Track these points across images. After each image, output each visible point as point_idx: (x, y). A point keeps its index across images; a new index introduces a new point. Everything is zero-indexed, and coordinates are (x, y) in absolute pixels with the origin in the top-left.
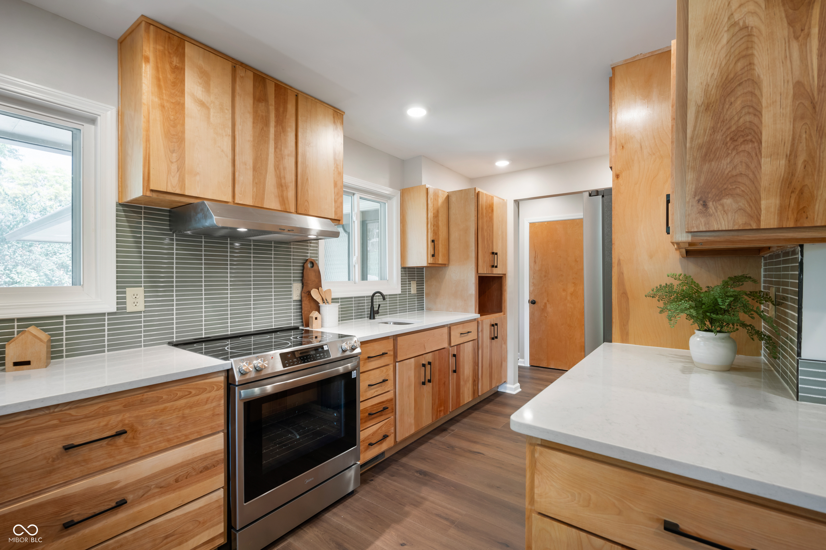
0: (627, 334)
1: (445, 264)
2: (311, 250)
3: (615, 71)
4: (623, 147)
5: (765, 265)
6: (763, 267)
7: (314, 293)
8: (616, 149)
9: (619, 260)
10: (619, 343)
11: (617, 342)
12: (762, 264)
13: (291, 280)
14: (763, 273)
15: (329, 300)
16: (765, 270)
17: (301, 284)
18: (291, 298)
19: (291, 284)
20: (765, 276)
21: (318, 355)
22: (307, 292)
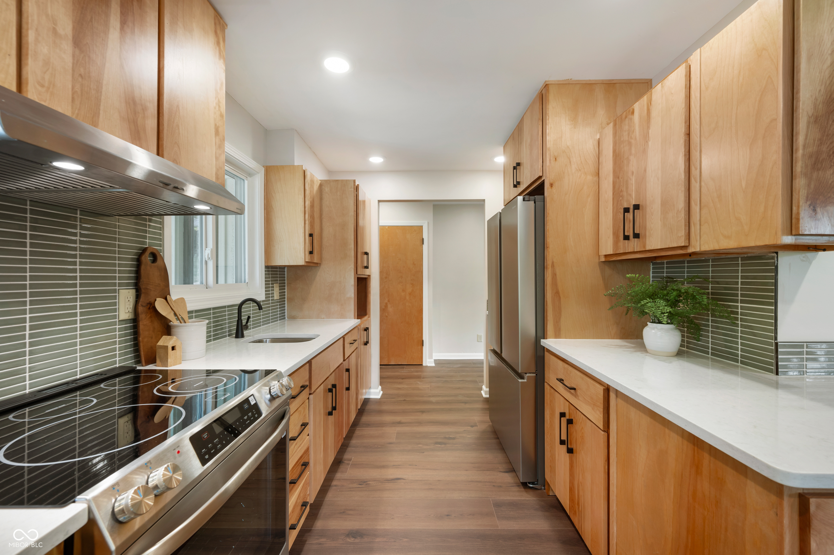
0: (560, 330)
1: (317, 263)
2: (150, 232)
3: (549, 88)
4: (556, 159)
5: (653, 268)
6: (651, 271)
7: (160, 305)
8: (550, 160)
9: (553, 262)
10: (553, 338)
11: (551, 338)
12: (651, 268)
13: (114, 285)
14: (651, 275)
15: (185, 316)
16: (653, 273)
17: (134, 291)
18: (114, 317)
19: (115, 291)
20: (653, 277)
21: (246, 418)
22: (148, 304)
